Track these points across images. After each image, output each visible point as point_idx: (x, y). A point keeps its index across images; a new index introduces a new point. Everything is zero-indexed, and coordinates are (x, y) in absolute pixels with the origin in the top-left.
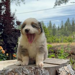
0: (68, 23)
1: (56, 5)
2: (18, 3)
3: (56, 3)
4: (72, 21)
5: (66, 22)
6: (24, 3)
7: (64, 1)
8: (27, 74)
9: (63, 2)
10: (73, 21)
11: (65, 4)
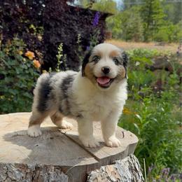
8: (14, 180)
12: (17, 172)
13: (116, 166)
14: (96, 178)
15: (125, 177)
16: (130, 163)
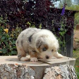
8: (8, 71)
12: (9, 68)
13: (60, 67)
14: (49, 71)
15: (65, 72)
16: (68, 67)
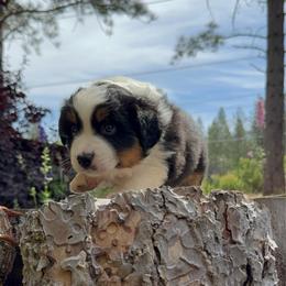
0: (220, 125)
1: (181, 53)
2: (32, 44)
3: (178, 46)
4: (235, 121)
5: (214, 124)
6: (57, 45)
7: (209, 42)
8: (184, 218)
9: (207, 45)
10: (239, 121)
11: (214, 51)
